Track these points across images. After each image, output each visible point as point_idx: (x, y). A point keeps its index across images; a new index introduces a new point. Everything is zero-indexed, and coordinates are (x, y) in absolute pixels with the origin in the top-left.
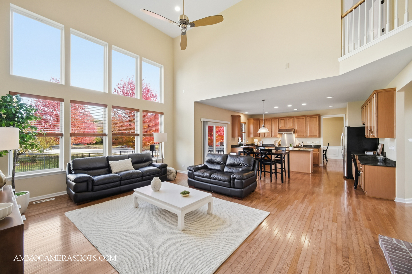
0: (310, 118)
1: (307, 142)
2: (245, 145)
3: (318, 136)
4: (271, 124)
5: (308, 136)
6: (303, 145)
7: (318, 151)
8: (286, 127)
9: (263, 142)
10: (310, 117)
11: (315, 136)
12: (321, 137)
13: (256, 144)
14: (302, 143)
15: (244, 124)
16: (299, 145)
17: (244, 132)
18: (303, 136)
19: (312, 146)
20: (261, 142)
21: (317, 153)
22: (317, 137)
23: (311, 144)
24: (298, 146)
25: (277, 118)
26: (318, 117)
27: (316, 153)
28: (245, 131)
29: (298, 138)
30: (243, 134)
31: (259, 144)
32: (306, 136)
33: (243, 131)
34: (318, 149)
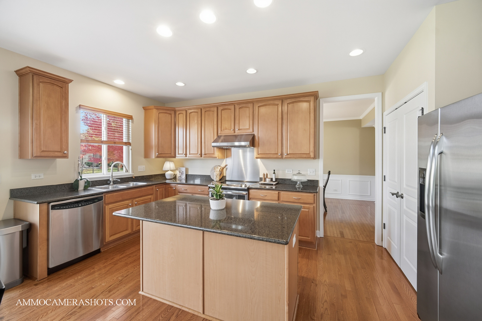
0: (293, 102)
1: (286, 172)
2: (115, 182)
3: (312, 155)
4: (200, 122)
5: (287, 154)
6: (276, 179)
7: (312, 201)
8: (234, 130)
9: (187, 170)
10: (293, 100)
11: (305, 156)
12: (319, 158)
13: (168, 174)
14: (274, 173)
15: (128, 121)
16: (267, 179)
17: (128, 144)
18: (275, 156)
19: (296, 183)
20: (184, 170)
21: (312, 206)
22: (309, 158)
23: (295, 178)
24: (263, 182)
25: (213, 107)
26: (312, 99)
27: (309, 208)
28: (130, 141)
29: (263, 160)
30: (125, 148)
31: (178, 173)
32: (282, 154)
33: (125, 140)
34: (313, 195)
